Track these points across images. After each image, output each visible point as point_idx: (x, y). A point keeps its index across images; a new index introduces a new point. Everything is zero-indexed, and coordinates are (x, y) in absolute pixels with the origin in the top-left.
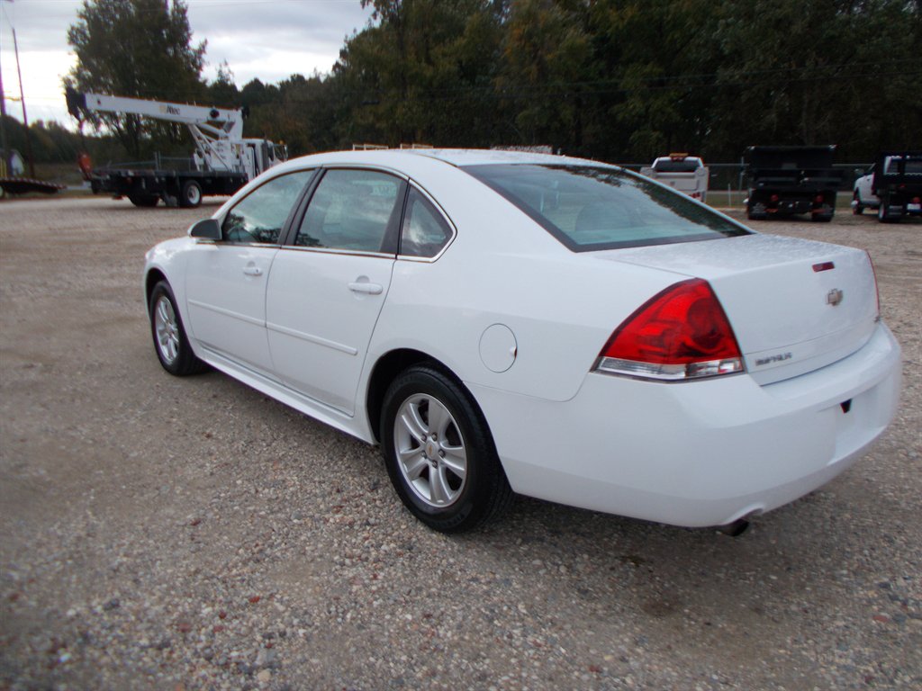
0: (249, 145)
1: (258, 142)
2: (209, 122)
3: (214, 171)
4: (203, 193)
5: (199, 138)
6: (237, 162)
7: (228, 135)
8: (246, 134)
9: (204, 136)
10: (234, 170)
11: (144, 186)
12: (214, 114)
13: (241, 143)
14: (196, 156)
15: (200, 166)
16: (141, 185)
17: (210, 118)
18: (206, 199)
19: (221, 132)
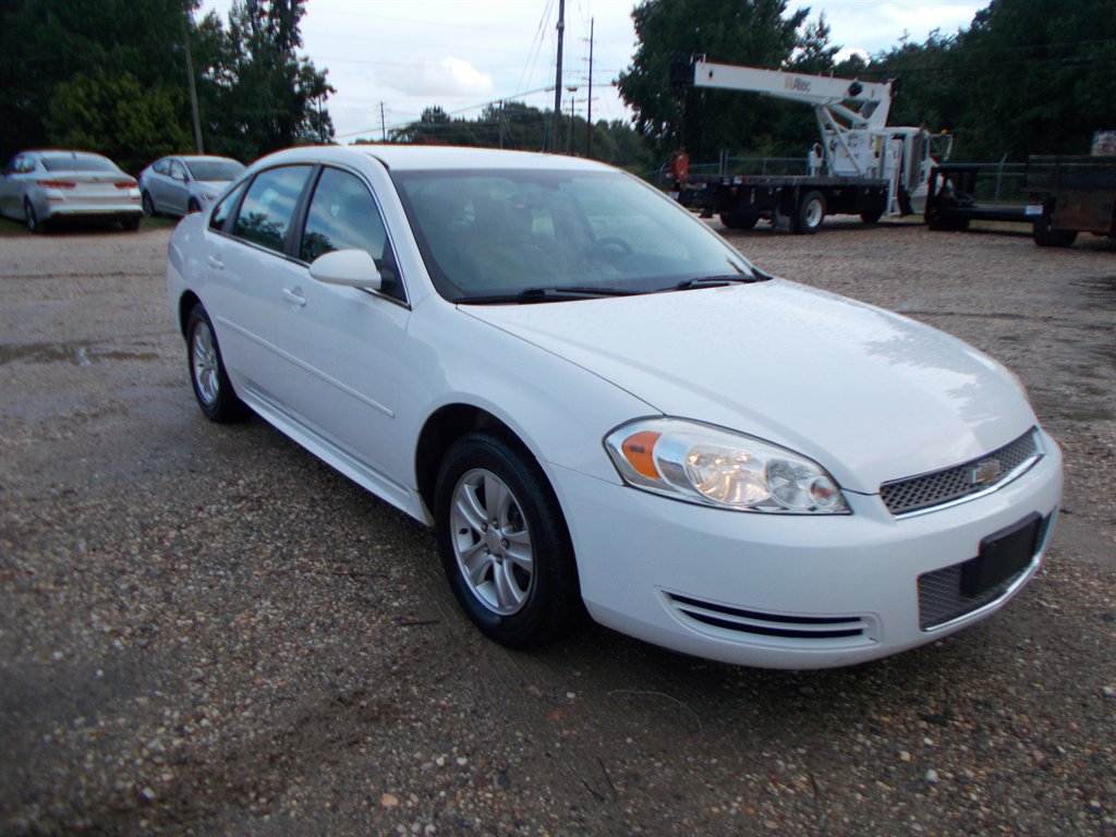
0: (896, 137)
1: (911, 131)
2: (845, 103)
3: (836, 175)
4: (828, 210)
5: (828, 127)
6: (876, 162)
7: (867, 121)
8: (891, 122)
9: (836, 125)
10: (870, 176)
11: (752, 201)
12: (855, 90)
13: (884, 133)
14: (813, 154)
15: (816, 169)
16: (750, 198)
17: (848, 96)
18: (829, 218)
19: (858, 117)
